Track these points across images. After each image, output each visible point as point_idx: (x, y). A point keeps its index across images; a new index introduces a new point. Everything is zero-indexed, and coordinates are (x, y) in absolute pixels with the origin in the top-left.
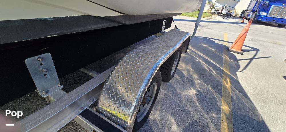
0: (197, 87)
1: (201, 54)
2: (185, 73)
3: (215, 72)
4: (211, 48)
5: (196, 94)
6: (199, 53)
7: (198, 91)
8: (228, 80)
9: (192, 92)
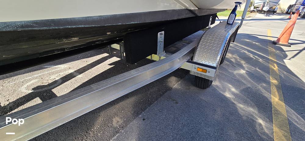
0: (246, 69)
1: (246, 47)
2: (233, 60)
3: (261, 60)
4: (254, 43)
5: (246, 73)
6: (243, 46)
7: (247, 71)
8: (275, 65)
9: (242, 72)
